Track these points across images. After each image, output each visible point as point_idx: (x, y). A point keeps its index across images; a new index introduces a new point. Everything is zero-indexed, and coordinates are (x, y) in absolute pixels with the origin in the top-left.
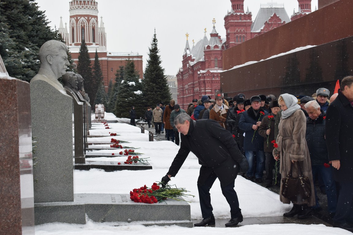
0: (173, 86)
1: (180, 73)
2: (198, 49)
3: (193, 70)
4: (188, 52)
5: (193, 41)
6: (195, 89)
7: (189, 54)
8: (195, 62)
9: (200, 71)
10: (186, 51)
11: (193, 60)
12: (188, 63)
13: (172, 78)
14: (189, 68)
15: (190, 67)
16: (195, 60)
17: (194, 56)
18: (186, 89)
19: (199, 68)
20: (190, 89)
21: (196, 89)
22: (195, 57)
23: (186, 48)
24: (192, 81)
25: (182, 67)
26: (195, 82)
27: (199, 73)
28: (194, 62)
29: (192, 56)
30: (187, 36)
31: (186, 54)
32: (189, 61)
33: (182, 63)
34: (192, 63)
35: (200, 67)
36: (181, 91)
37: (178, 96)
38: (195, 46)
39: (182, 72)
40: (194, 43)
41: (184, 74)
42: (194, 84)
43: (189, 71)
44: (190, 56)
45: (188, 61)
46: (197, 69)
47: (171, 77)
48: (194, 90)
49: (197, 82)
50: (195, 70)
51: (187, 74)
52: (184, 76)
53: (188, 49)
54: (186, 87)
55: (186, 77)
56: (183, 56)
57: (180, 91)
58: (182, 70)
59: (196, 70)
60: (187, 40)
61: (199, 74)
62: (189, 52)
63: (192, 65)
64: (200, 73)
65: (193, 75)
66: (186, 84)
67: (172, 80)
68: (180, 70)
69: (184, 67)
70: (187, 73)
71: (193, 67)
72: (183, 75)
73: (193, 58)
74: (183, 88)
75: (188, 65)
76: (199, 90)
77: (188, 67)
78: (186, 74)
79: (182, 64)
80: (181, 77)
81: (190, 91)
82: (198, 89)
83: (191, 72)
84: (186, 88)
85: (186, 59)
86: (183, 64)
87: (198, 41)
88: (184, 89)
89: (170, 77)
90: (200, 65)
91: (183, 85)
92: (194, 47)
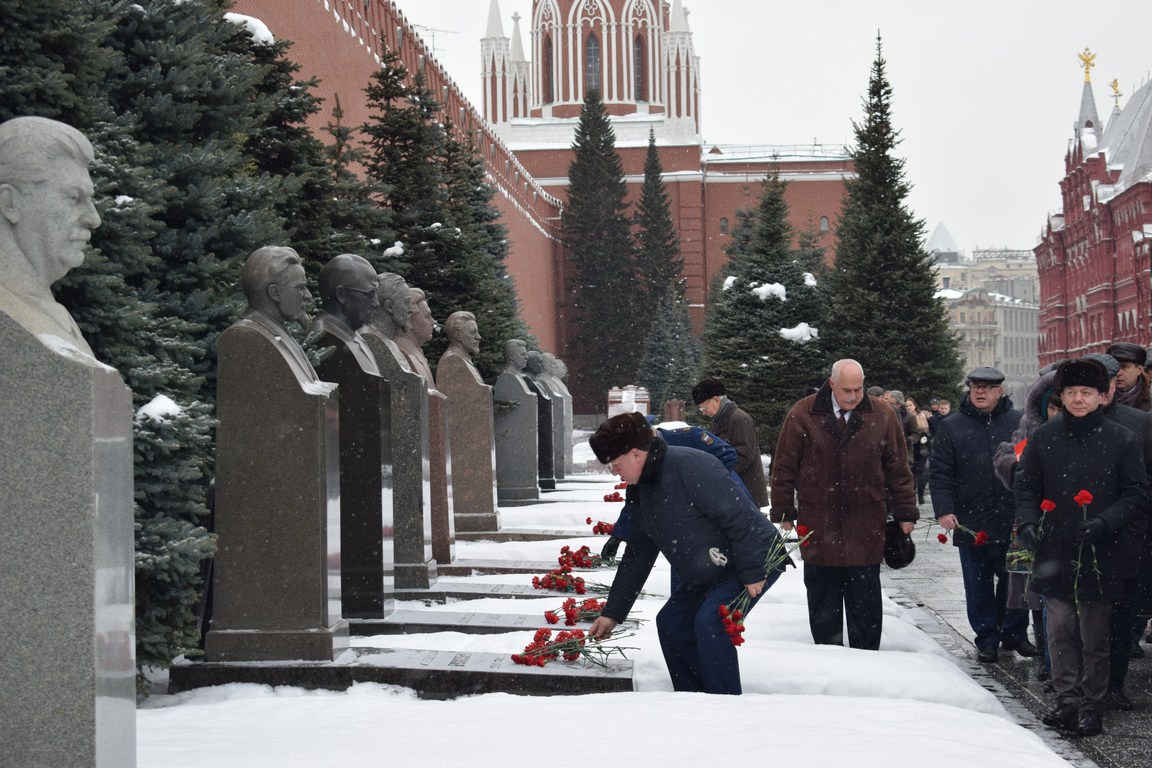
0: (1024, 301)
1: (1051, 239)
2: (1136, 124)
3: (1112, 221)
4: (1089, 138)
5: (1115, 84)
6: (1120, 315)
7: (1093, 151)
8: (1121, 187)
9: (1141, 230)
10: (1078, 134)
11: (1112, 178)
12: (1090, 193)
13: (1020, 261)
14: (1094, 217)
15: (1096, 211)
16: (1122, 176)
17: (1115, 159)
18: (1079, 316)
19: (1139, 215)
20: (1095, 313)
21: (1127, 314)
22: (1119, 162)
23: (1081, 119)
24: (1108, 280)
25: (1061, 212)
26: (1121, 282)
27: (1137, 236)
28: (1117, 186)
29: (1107, 159)
30: (1087, 61)
31: (1080, 149)
32: (1094, 183)
33: (1059, 190)
34: (1105, 193)
35: (1143, 211)
36: (1056, 324)
37: (1042, 347)
38: (1122, 107)
39: (1060, 236)
40: (1118, 95)
41: (1072, 245)
42: (1113, 293)
43: (1092, 231)
44: (1095, 155)
45: (1087, 180)
46: (1131, 219)
47: (1016, 258)
48: (1116, 318)
49: (1129, 280)
50: (1118, 221)
51: (1081, 245)
52: (1069, 251)
53: (1089, 124)
54: (1081, 303)
55: (1078, 255)
56: (1067, 159)
57: (1052, 326)
58: (1059, 225)
59: (1123, 223)
60: (1088, 85)
61: (1140, 244)
62: (1094, 137)
63: (1104, 201)
64: (1145, 240)
65: (1112, 246)
66: (1078, 293)
67: (1020, 273)
68: (1049, 227)
69: (1072, 209)
70: (1084, 239)
71: (1108, 209)
72: (1064, 249)
73: (1110, 168)
74: (1064, 310)
75: (1086, 200)
76: (1140, 321)
77: (1087, 208)
78: (1078, 242)
79: (1060, 198)
80: (1054, 258)
81: (1095, 325)
82: (1135, 312)
83: (1100, 234)
84: (1079, 312)
85: (1081, 172)
86: (1064, 194)
87: (1138, 88)
88: (1072, 315)
89: (1011, 257)
90: (1141, 200)
91: (1064, 297)
92: (1117, 114)
